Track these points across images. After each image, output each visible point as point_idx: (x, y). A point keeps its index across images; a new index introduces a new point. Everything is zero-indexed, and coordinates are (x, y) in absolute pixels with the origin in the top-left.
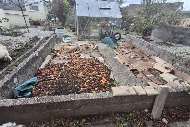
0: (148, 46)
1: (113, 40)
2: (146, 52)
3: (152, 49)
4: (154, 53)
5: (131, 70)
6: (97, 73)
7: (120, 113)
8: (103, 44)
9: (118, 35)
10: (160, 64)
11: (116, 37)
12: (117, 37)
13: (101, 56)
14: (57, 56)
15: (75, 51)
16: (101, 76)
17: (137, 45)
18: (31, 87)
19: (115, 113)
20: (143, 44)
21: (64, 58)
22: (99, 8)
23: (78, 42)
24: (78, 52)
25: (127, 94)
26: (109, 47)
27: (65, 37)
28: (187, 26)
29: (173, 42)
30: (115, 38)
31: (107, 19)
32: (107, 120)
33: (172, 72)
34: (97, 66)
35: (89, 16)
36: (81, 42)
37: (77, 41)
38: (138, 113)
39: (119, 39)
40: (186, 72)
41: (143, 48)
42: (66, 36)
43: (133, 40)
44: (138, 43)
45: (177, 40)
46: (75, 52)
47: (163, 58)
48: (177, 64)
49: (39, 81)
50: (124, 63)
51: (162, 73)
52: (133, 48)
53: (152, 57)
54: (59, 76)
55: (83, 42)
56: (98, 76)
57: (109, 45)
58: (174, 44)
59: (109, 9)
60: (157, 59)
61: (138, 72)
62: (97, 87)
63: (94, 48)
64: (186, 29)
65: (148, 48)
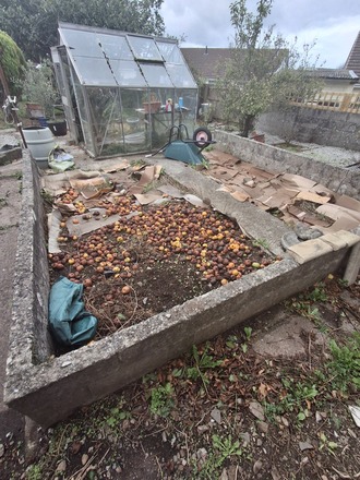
0: (273, 154)
1: (194, 150)
2: (269, 168)
3: (282, 159)
4: (287, 167)
5: (267, 211)
6: (209, 231)
7: (296, 295)
8: (171, 161)
9: (203, 135)
10: (306, 189)
11: (198, 139)
12: (202, 139)
13: (191, 191)
14: (73, 213)
15: (113, 190)
16: (221, 236)
17: (247, 154)
18: (80, 305)
19: (289, 298)
20: (259, 150)
21: (97, 214)
22: (136, 60)
23: (97, 165)
24: (123, 191)
25: (320, 252)
26: (190, 167)
27: (56, 156)
28: (320, 103)
29: (299, 140)
30: (196, 143)
31: (164, 92)
32: (282, 315)
33: (332, 201)
34: (200, 216)
35: (115, 85)
36: (106, 162)
37: (92, 161)
38: (323, 285)
39: (207, 144)
40: (352, 196)
41: (261, 160)
42: (57, 151)
43: (234, 143)
44: (248, 149)
45: (306, 135)
46: (114, 194)
47: (307, 176)
48: (336, 183)
49: (85, 287)
50: (247, 200)
51: (318, 205)
52: (239, 162)
53: (286, 176)
54: (128, 259)
55: (112, 161)
56: (215, 237)
57: (187, 162)
58: (303, 145)
59: (161, 63)
60: (297, 179)
61: (280, 212)
62: (230, 261)
63: (157, 176)
64: (320, 111)
65: (274, 159)
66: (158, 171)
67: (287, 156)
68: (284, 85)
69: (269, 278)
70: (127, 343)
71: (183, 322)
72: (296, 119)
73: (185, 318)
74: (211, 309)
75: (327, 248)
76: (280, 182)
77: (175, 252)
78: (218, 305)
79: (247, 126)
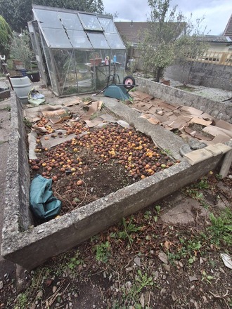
0: (175, 93)
1: (124, 91)
2: (173, 102)
3: (181, 97)
4: (184, 101)
5: (171, 131)
6: (133, 144)
7: (189, 185)
8: (108, 98)
9: (129, 81)
10: (197, 116)
11: (126, 83)
12: (129, 83)
13: (122, 118)
14: (45, 133)
15: (71, 118)
16: (141, 147)
17: (158, 93)
18: (50, 193)
19: (185, 187)
20: (166, 90)
21: (60, 134)
22: (85, 30)
23: (60, 101)
24: (77, 119)
25: (205, 158)
26: (121, 102)
27: (33, 95)
28: (207, 59)
29: (193, 84)
30: (125, 86)
31: (104, 52)
32: (180, 198)
33: (213, 124)
34: (128, 134)
35: (71, 47)
36: (66, 99)
37: (57, 98)
38: (206, 178)
39: (132, 87)
40: (226, 120)
41: (167, 97)
42: (34, 92)
43: (150, 86)
44: (159, 90)
45: (197, 80)
46: (72, 120)
47: (197, 108)
48: (216, 112)
49: (53, 181)
50: (158, 124)
51: (204, 126)
52: (153, 99)
53: (184, 108)
54: (81, 163)
55: (70, 99)
56: (137, 148)
57: (119, 99)
58: (195, 87)
59: (102, 32)
60: (191, 110)
61: (180, 131)
63: (100, 108)
64: (206, 64)
65: (176, 96)
66: (100, 105)
67: (185, 94)
68: (183, 46)
69: (172, 174)
70: (80, 217)
71: (116, 203)
72: (191, 70)
73: (117, 201)
74: (134, 195)
75: (209, 155)
76: (180, 111)
77: (111, 158)
78: (139, 193)
79: (158, 75)
